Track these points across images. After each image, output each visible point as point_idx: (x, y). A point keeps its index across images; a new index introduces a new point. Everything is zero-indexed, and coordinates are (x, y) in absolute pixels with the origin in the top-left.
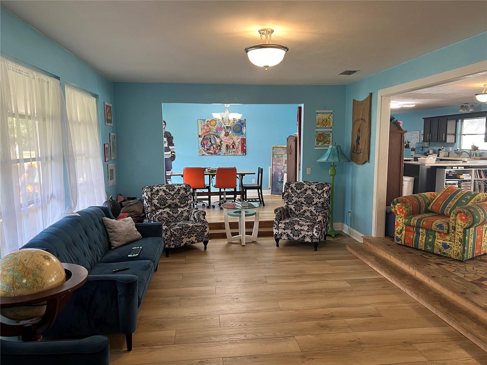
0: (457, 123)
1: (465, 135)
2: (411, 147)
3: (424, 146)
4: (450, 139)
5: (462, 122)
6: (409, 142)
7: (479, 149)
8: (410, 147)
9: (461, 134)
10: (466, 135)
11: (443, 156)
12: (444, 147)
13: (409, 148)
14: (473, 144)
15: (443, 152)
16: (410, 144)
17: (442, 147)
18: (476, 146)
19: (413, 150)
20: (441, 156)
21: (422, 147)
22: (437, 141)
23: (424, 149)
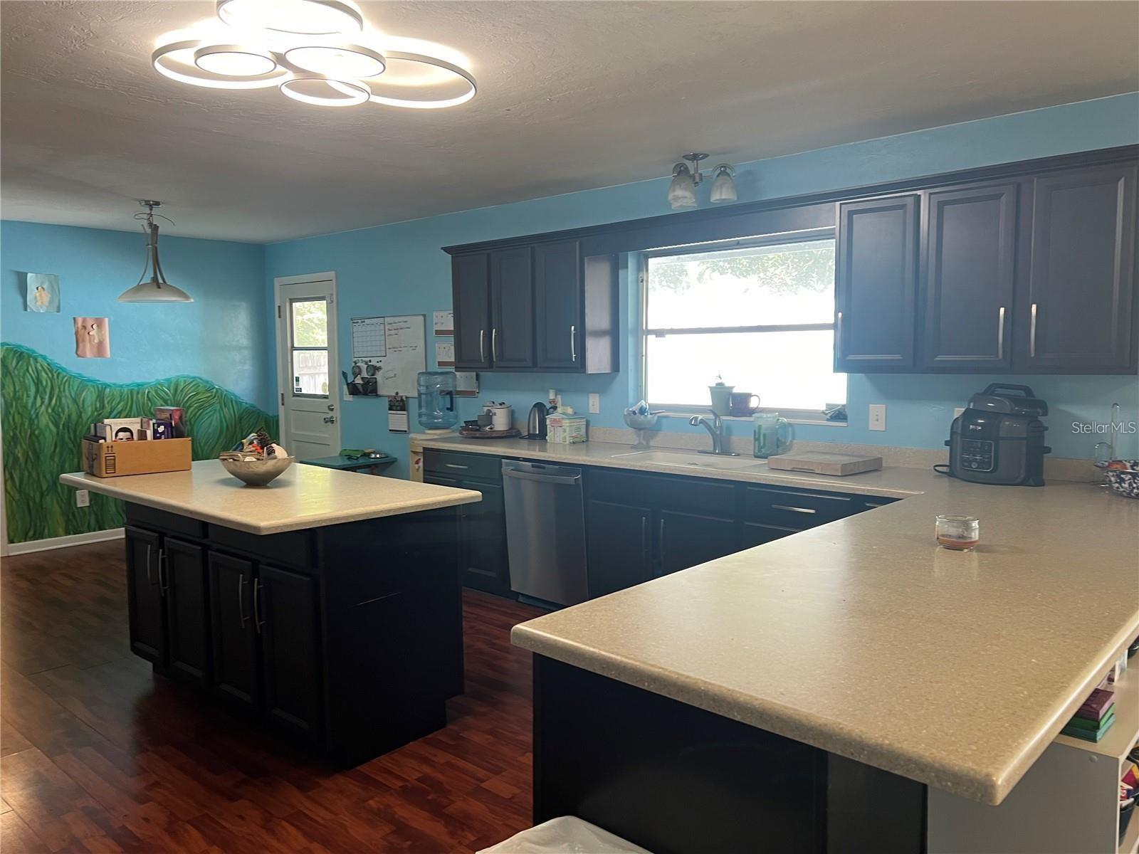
0: (621, 272)
1: (660, 333)
2: (387, 388)
3: (455, 386)
4: (597, 356)
5: (642, 266)
6: (377, 369)
7: (753, 403)
8: (380, 392)
9: (641, 332)
10: (668, 336)
11: (569, 440)
12: (556, 395)
13: (377, 396)
14: (719, 381)
15: (566, 423)
16: (379, 376)
17: (548, 392)
18: (735, 391)
19: (398, 404)
20: (559, 440)
21: (450, 393)
22: (535, 364)
23: (460, 401)
